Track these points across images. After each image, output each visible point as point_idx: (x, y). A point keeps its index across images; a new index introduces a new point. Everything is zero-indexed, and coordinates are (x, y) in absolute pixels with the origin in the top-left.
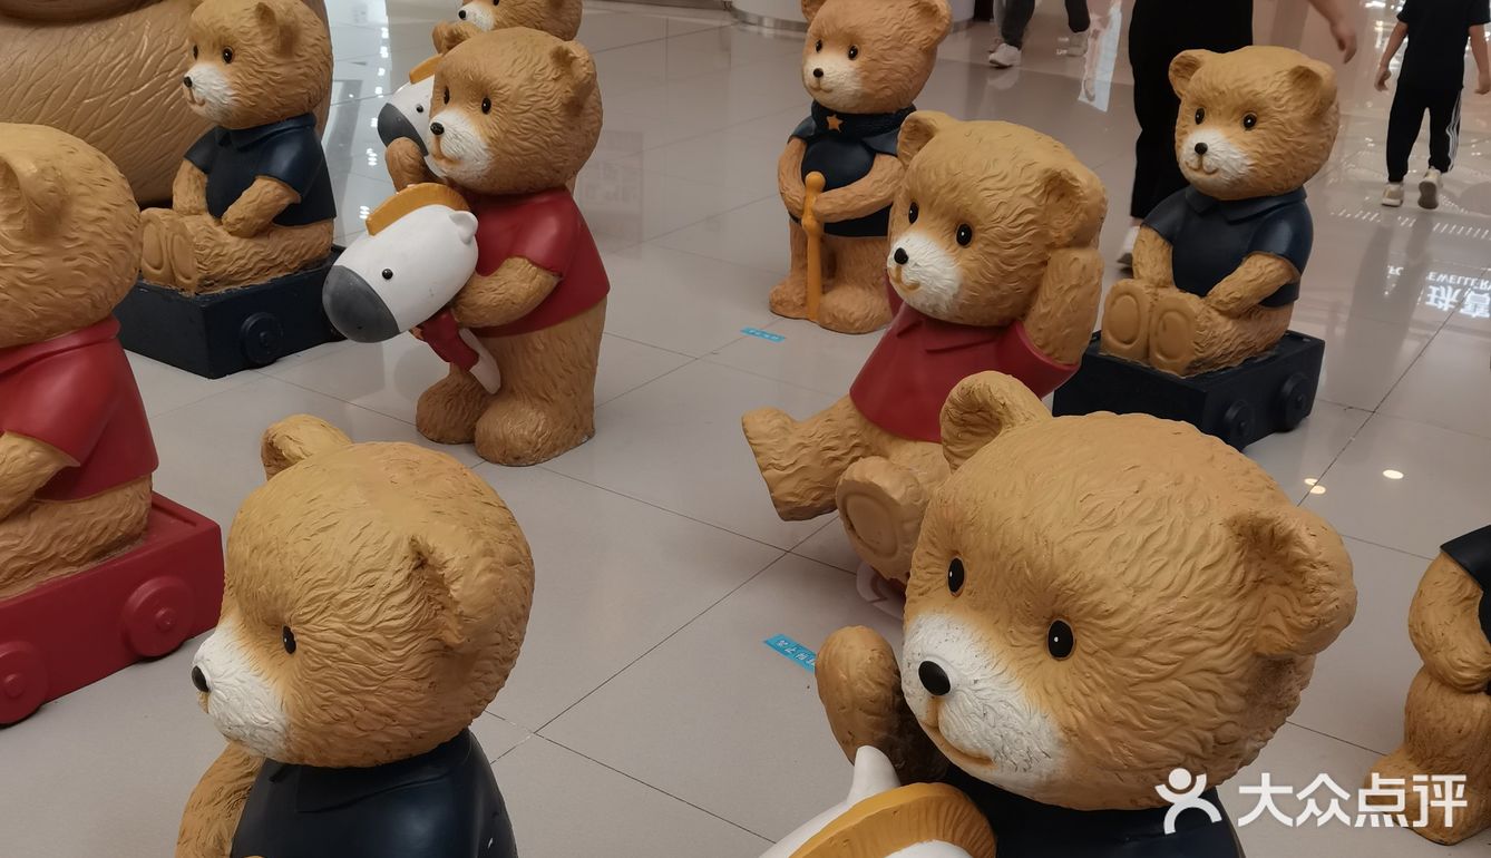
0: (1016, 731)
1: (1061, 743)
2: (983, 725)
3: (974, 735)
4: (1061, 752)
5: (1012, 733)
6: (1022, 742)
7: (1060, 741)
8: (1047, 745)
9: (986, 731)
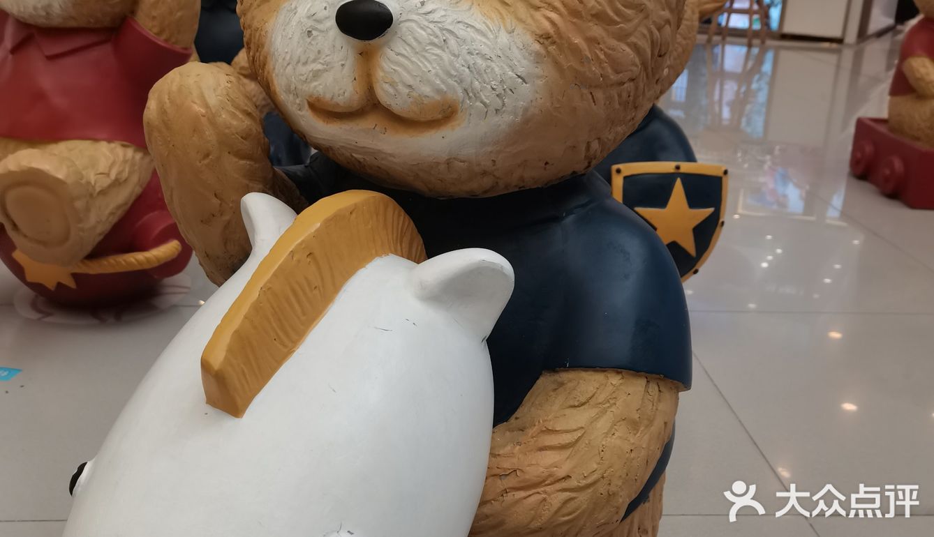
0: (483, 57)
1: (538, 59)
2: (446, 56)
3: (437, 75)
4: (538, 71)
5: (479, 61)
6: (493, 69)
7: (538, 54)
8: (524, 65)
9: (451, 63)
